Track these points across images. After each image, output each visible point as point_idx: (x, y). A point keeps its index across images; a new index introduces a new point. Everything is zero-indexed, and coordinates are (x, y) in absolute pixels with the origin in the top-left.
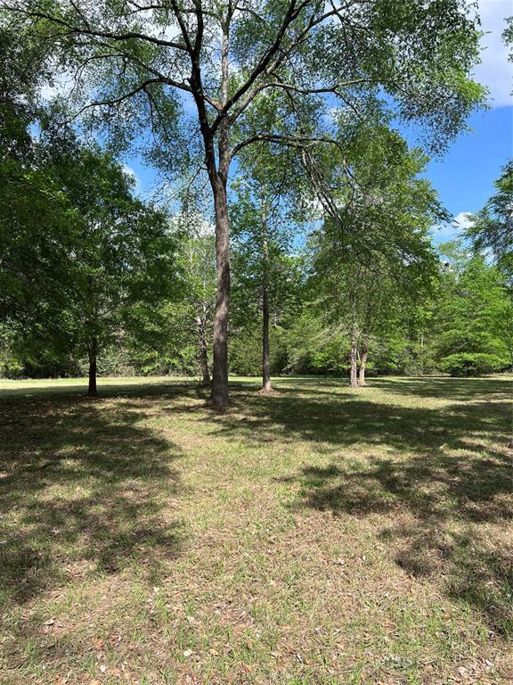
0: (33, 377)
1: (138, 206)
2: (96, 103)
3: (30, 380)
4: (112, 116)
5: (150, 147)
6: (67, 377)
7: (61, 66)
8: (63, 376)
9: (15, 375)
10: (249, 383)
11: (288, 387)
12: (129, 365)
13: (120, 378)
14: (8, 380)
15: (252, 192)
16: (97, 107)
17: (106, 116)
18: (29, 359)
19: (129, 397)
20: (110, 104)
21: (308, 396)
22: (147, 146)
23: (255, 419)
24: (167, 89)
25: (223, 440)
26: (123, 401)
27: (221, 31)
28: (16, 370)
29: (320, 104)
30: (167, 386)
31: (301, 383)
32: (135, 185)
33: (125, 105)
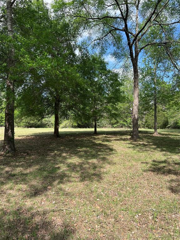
0: (80, 128)
1: (109, 71)
2: (95, 40)
3: (79, 128)
4: (100, 43)
5: (113, 51)
6: (90, 128)
7: (84, 30)
8: (89, 128)
9: (75, 127)
10: (151, 131)
11: (166, 133)
12: (109, 124)
13: (106, 128)
14: (73, 128)
15: (150, 62)
16: (96, 41)
17: (99, 44)
18: (79, 122)
19: (107, 134)
20: (100, 39)
21: (173, 137)
22: (112, 51)
23: (146, 144)
24: (118, 32)
25: (131, 150)
26: (104, 136)
27: (136, 9)
28: (75, 125)
29: (174, 28)
30: (120, 132)
31: (172, 132)
32: (108, 65)
33: (104, 39)
